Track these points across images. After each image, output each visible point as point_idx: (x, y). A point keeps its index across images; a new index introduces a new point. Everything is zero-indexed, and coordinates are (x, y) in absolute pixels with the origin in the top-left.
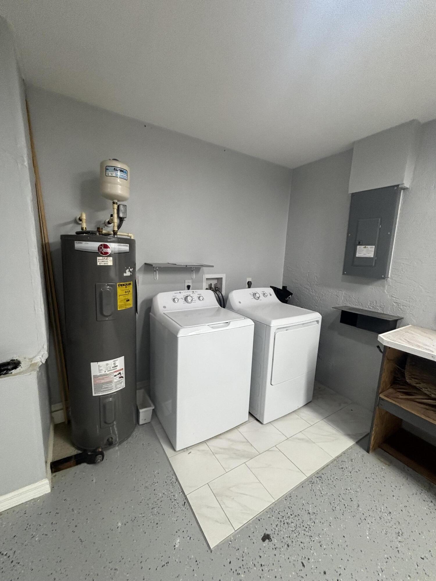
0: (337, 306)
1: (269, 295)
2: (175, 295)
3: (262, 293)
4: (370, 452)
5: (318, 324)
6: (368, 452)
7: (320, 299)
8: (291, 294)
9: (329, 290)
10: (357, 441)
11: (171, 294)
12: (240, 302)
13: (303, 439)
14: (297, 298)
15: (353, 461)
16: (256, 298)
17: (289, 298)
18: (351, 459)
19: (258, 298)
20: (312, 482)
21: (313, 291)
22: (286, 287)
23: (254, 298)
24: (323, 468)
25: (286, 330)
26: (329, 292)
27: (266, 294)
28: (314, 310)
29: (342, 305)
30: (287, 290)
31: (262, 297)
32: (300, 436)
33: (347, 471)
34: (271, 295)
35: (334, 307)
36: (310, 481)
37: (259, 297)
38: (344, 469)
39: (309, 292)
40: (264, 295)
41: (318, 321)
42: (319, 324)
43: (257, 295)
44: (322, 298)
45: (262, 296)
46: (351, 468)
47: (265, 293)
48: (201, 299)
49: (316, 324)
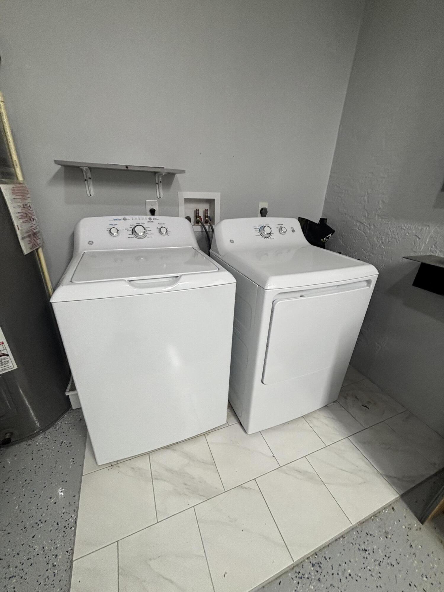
0: (412, 254)
1: (289, 231)
2: (115, 222)
3: (277, 228)
4: (426, 523)
5: (368, 287)
6: (422, 520)
7: (382, 242)
8: (333, 232)
9: (403, 225)
10: (402, 492)
11: (106, 221)
12: (232, 241)
13: (305, 473)
14: (342, 238)
15: (390, 536)
16: (264, 235)
17: (328, 238)
18: (385, 532)
19: (268, 236)
20: (300, 575)
21: (372, 227)
22: (326, 219)
23: (261, 234)
24: (328, 545)
25: (301, 296)
26: (402, 228)
27: (284, 230)
28: (368, 261)
29: (422, 254)
30: (327, 225)
31: (276, 234)
32: (303, 465)
33: (372, 560)
34: (293, 231)
35: (406, 256)
36: (297, 571)
37: (270, 234)
38: (369, 554)
39: (364, 228)
40: (280, 231)
41: (369, 282)
42: (370, 287)
43: (267, 230)
44: (385, 240)
45: (275, 231)
46: (382, 552)
47: (282, 226)
48: (164, 233)
49: (365, 286)
